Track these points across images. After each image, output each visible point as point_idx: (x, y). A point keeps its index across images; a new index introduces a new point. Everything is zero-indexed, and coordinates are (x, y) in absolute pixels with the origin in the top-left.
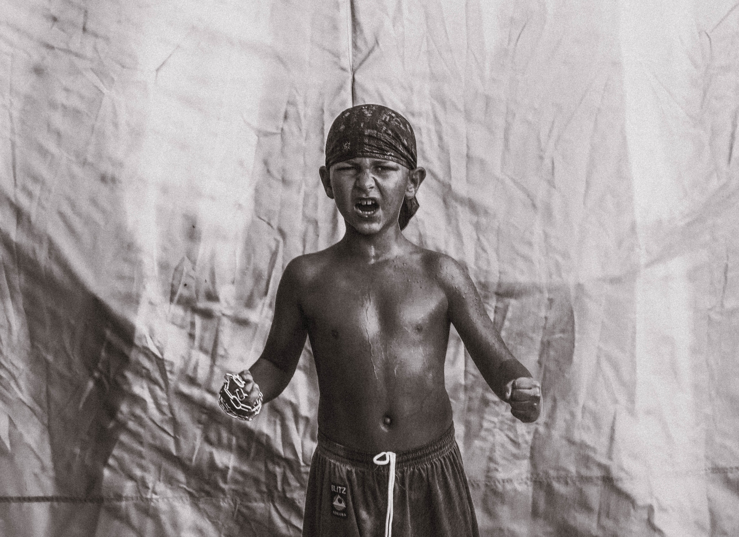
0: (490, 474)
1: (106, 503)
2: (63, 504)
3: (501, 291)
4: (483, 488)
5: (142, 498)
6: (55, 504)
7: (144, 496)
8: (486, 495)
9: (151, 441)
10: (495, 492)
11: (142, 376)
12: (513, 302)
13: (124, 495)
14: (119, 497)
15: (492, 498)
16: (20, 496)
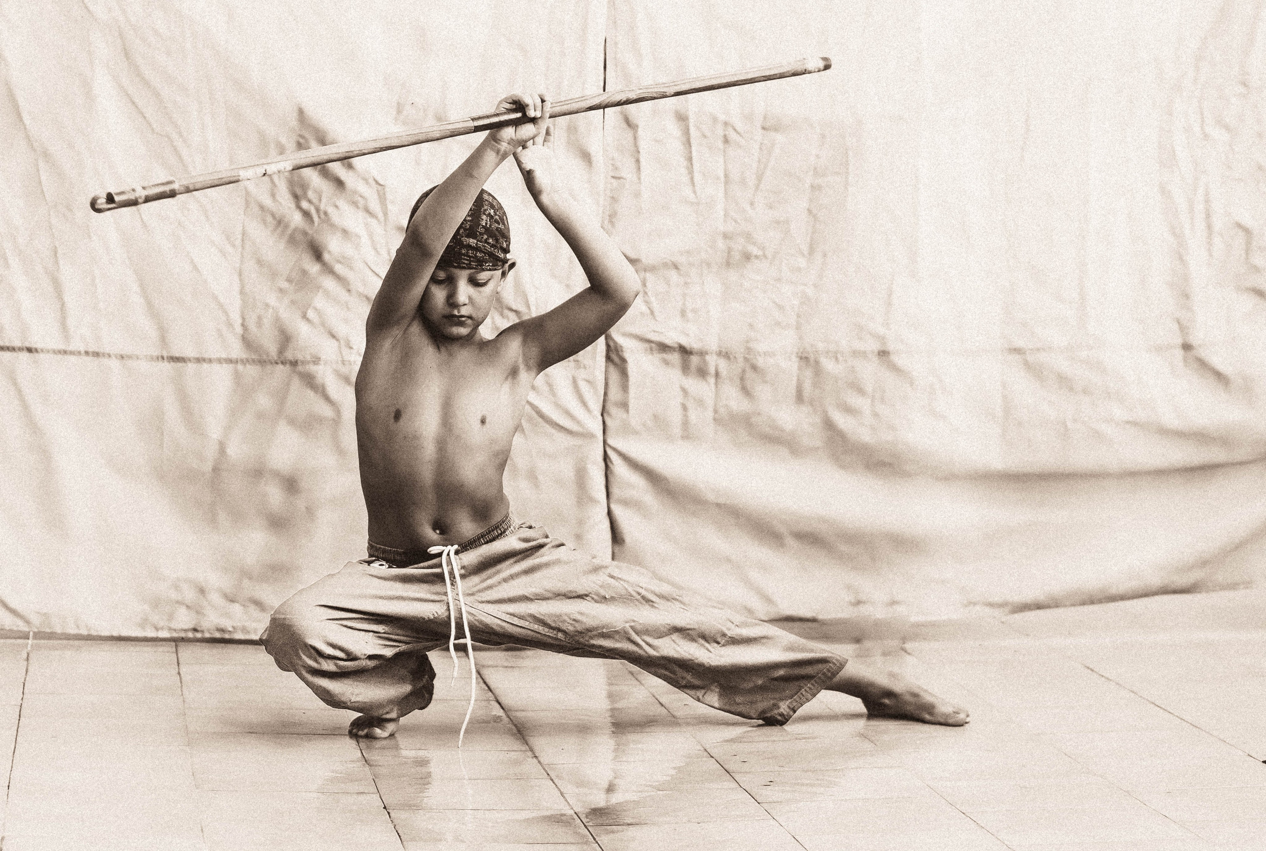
0: (751, 345)
1: (300, 368)
2: (248, 366)
3: (768, 124)
4: (741, 363)
5: (343, 362)
6: (240, 367)
7: (346, 358)
8: (744, 371)
9: (361, 290)
10: (754, 368)
11: (358, 207)
12: (780, 138)
13: (323, 357)
14: (316, 360)
15: (750, 374)
16: (198, 356)
